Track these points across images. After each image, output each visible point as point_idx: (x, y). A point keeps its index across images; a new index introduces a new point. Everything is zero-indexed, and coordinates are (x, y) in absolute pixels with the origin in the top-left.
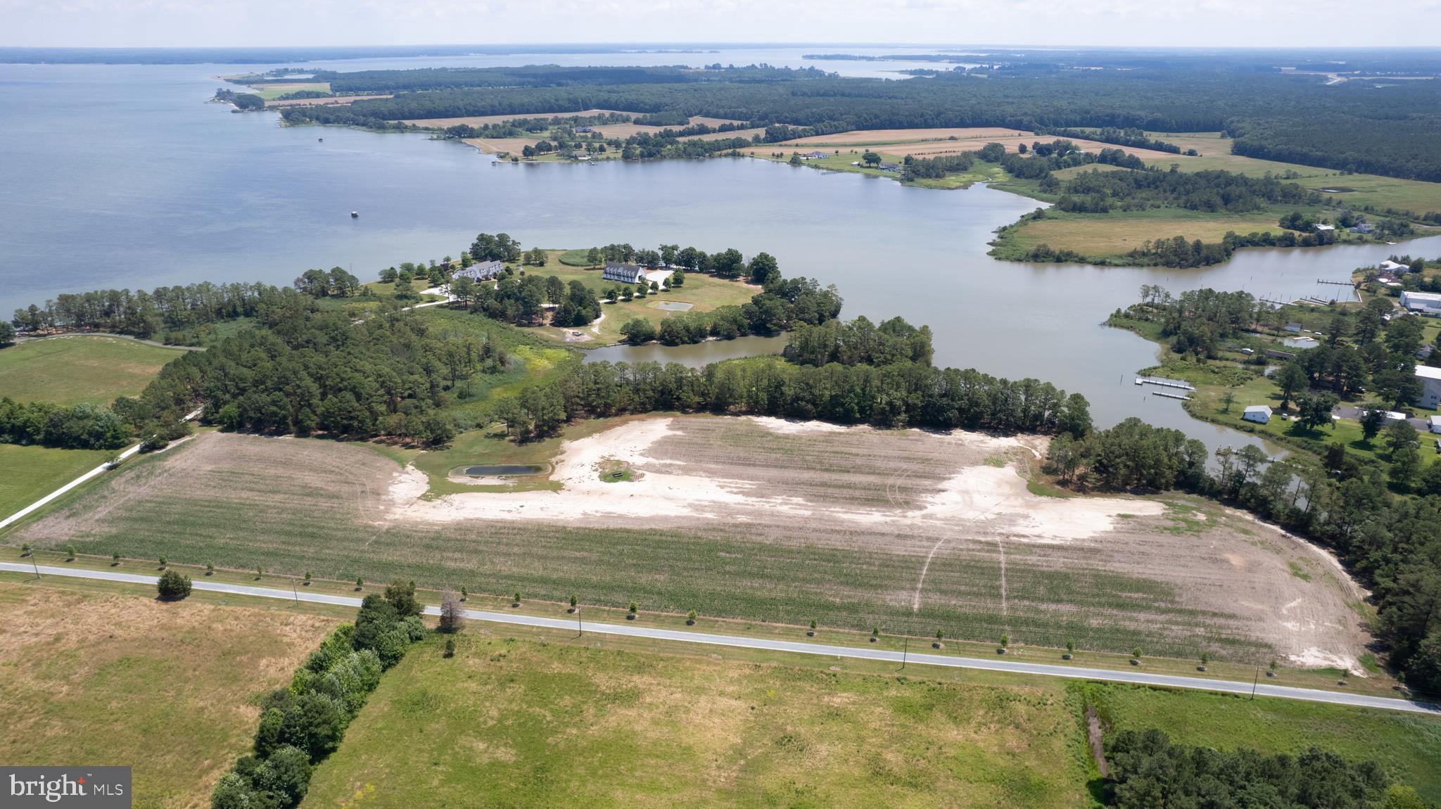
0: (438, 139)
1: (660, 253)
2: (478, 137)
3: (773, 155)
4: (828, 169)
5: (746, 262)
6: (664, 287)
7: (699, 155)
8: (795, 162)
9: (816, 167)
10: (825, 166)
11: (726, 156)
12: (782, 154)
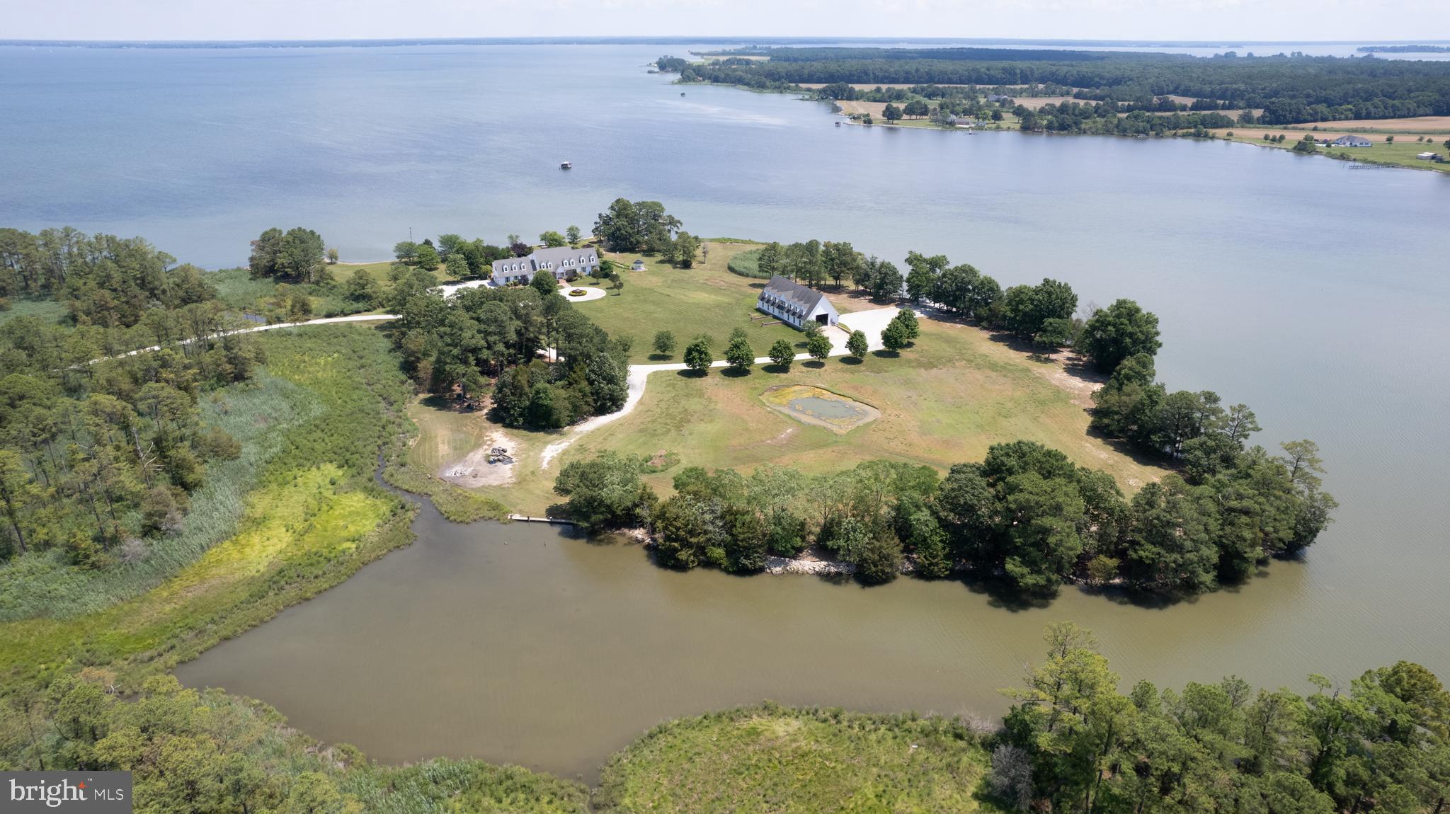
0: (811, 99)
1: (905, 270)
2: (857, 99)
3: (1266, 138)
4: (1365, 161)
5: (1082, 314)
6: (847, 352)
7: (1138, 132)
8: (1303, 148)
9: (1343, 157)
10: (1359, 156)
11: (1183, 136)
12: (1282, 138)
